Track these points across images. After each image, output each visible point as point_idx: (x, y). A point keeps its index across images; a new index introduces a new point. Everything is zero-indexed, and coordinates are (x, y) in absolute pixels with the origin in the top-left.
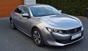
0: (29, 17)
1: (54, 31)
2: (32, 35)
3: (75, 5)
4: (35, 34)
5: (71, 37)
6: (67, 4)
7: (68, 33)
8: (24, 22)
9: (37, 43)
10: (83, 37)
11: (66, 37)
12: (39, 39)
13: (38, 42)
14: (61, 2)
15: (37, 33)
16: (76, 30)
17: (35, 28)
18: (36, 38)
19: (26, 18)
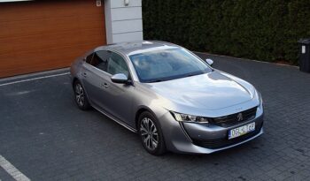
0: (129, 83)
1: (188, 119)
2: (138, 127)
3: (264, 29)
4: (144, 127)
5: (228, 132)
6: (239, 23)
7: (220, 125)
8: (116, 94)
9: (149, 147)
10: (261, 132)
11: (215, 132)
12: (155, 137)
13: (151, 145)
14: (222, 17)
15: (150, 123)
16: (240, 117)
17: (144, 112)
18: (146, 136)
19: (121, 85)
